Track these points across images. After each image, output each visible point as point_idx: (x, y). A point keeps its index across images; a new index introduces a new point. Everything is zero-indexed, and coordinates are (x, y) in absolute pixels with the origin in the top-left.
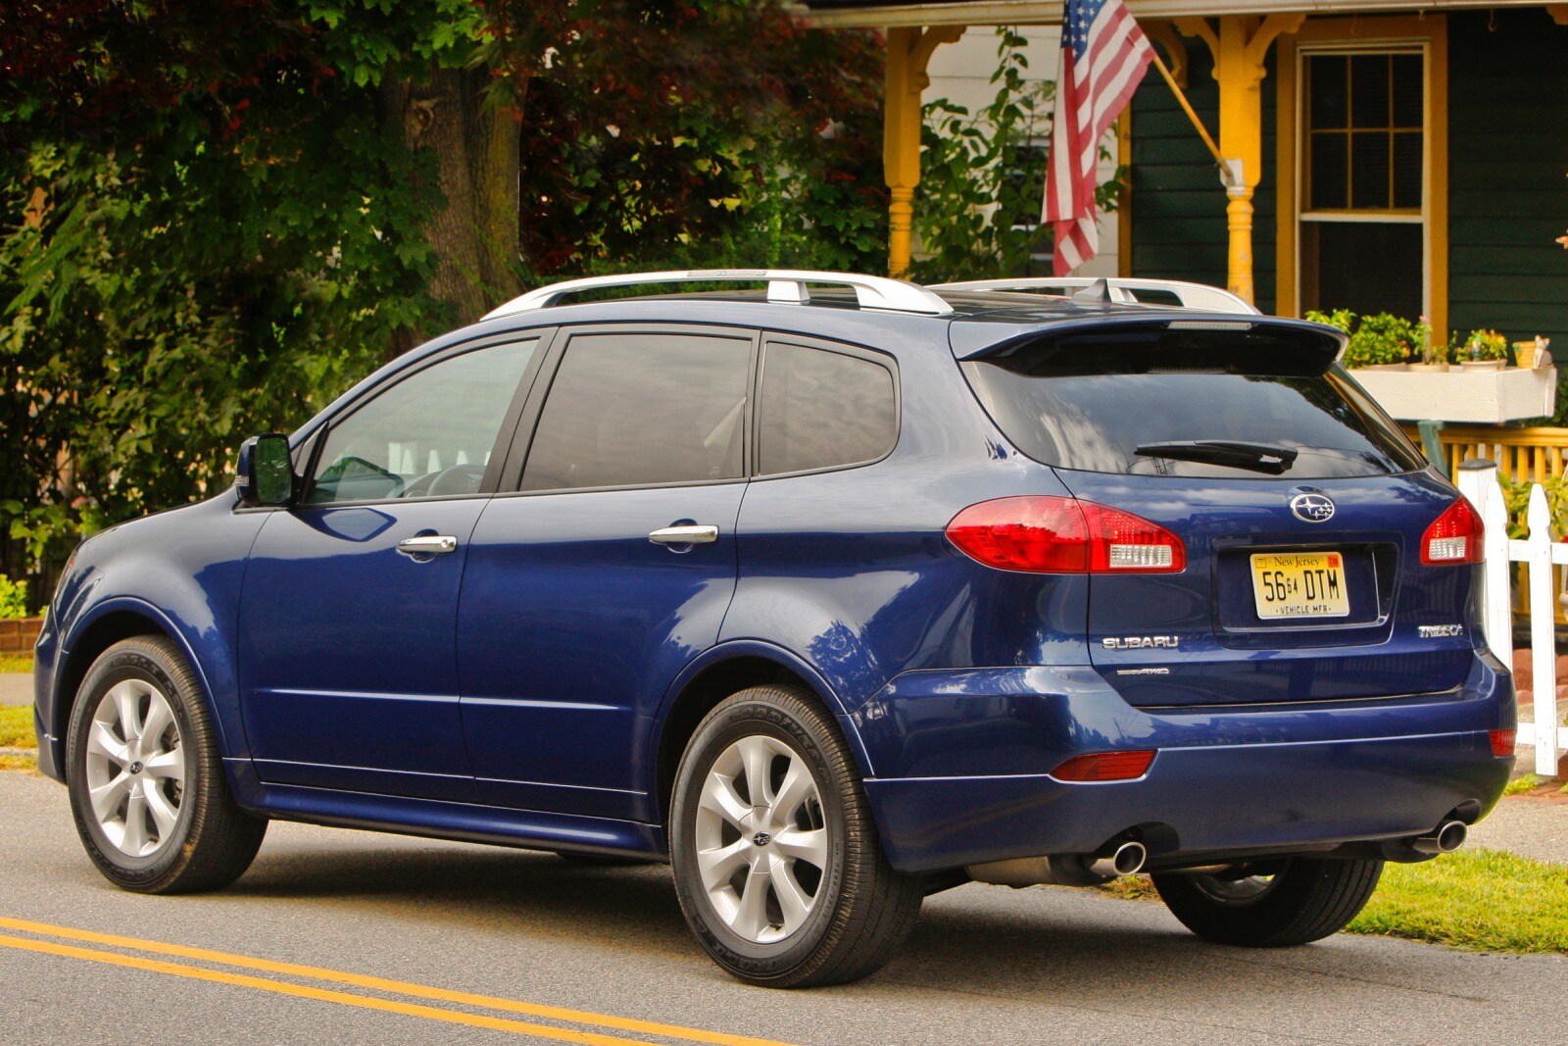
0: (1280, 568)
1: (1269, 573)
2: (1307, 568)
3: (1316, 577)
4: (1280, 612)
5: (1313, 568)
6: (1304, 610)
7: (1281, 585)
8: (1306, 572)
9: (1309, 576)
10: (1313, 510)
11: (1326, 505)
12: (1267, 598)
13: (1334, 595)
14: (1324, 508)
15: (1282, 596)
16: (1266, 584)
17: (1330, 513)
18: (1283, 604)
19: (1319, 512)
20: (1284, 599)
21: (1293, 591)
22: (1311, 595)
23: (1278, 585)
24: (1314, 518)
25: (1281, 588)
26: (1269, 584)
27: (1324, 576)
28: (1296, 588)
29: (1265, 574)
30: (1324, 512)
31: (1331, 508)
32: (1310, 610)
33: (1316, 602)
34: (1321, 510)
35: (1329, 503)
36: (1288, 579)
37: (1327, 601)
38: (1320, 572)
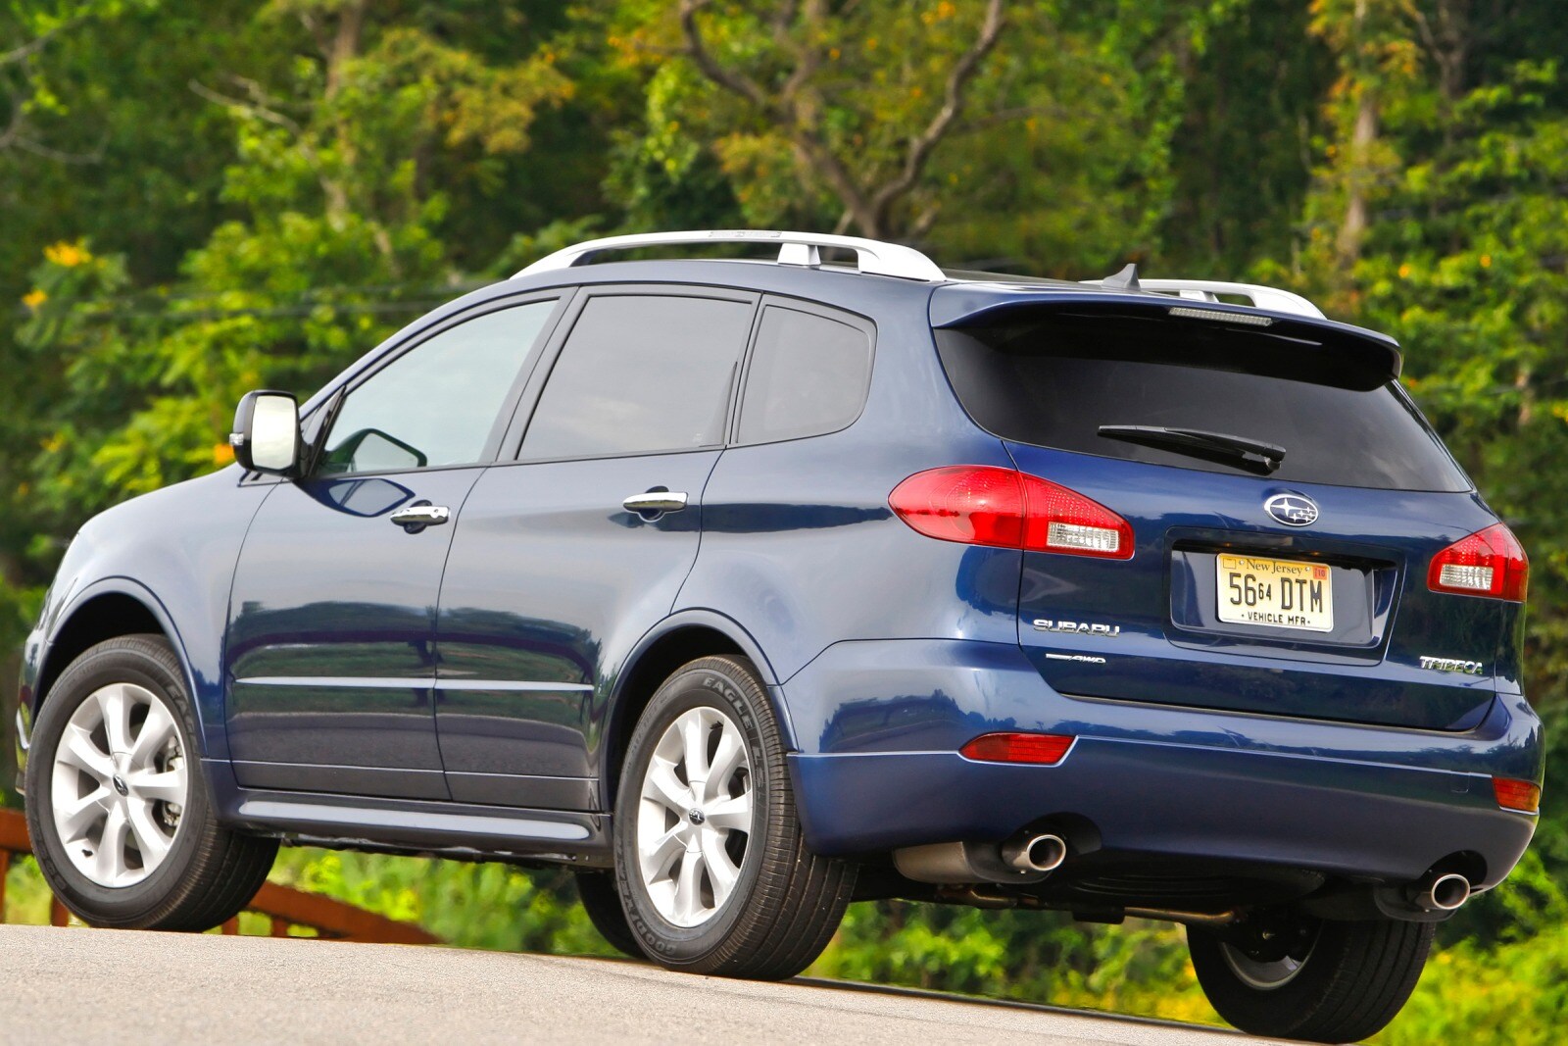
0: (1252, 571)
1: (1239, 575)
2: (1286, 575)
3: (1296, 587)
4: (1246, 618)
5: (1293, 577)
6: (1277, 619)
7: (1252, 589)
8: (1284, 580)
9: (1287, 585)
10: (1292, 512)
11: (1308, 510)
12: (1232, 600)
13: (1317, 608)
14: (1306, 512)
15: (1251, 600)
16: (1233, 586)
17: (1313, 518)
18: (1252, 609)
19: (1299, 516)
20: (1253, 604)
21: (1266, 598)
22: (1287, 604)
23: (1247, 589)
24: (1291, 521)
25: (1250, 593)
26: (1237, 587)
27: (1307, 588)
28: (1269, 595)
29: (1233, 575)
30: (1304, 516)
31: (1313, 513)
32: (1285, 619)
33: (1293, 613)
34: (1302, 514)
35: (1311, 508)
36: (1261, 585)
37: (1307, 613)
38: (1302, 582)
